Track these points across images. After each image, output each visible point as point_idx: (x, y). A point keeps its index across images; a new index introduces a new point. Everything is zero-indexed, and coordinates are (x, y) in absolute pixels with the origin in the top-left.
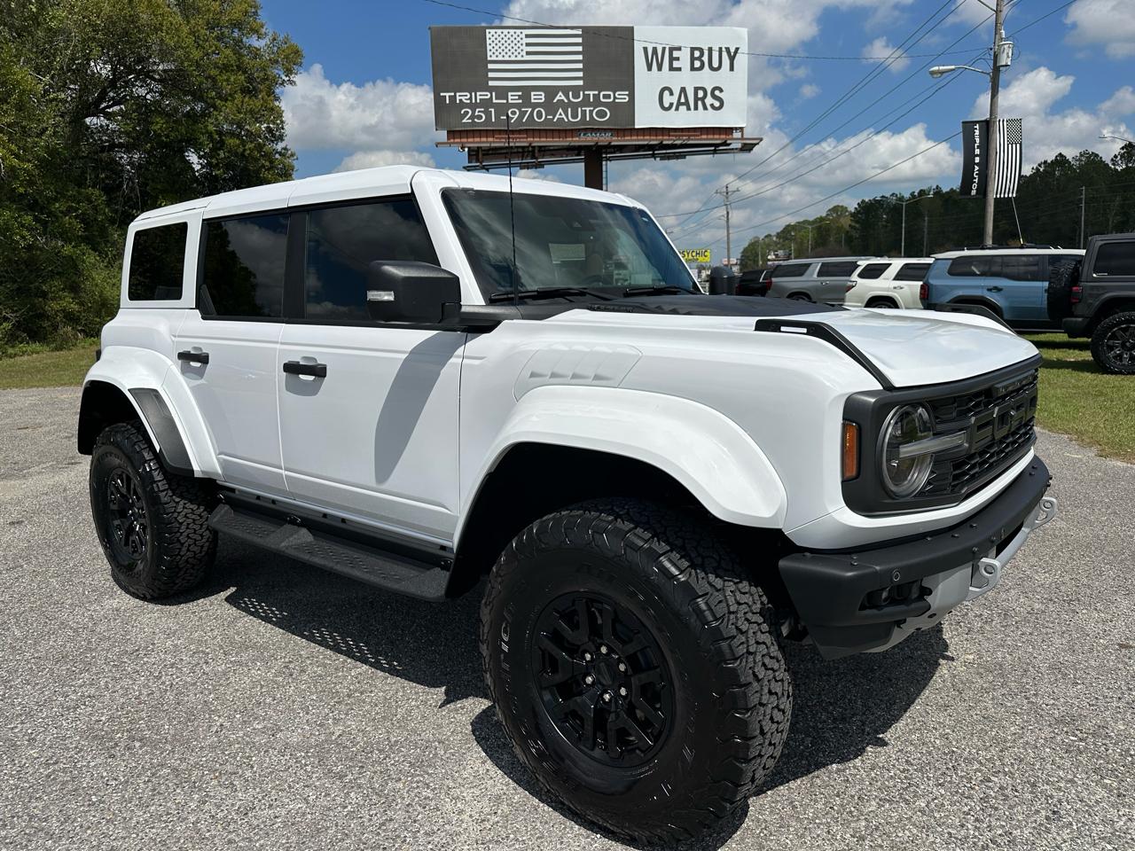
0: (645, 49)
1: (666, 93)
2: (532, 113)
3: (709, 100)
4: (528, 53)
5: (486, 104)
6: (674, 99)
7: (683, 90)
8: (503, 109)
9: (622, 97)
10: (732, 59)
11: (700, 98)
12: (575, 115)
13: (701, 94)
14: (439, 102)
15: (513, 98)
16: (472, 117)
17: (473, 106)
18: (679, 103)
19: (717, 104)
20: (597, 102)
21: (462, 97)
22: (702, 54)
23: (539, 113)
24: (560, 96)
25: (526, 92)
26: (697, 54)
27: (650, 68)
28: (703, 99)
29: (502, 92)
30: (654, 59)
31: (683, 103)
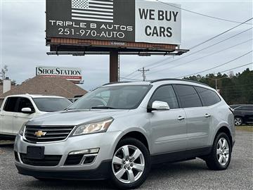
0: (140, 10)
1: (148, 28)
2: (90, 33)
3: (166, 33)
4: (90, 7)
5: (70, 27)
6: (152, 31)
7: (155, 28)
8: (77, 30)
9: (130, 28)
10: (175, 16)
11: (162, 31)
12: (109, 35)
13: (162, 30)
14: (48, 24)
15: (82, 25)
16: (64, 32)
17: (64, 27)
18: (154, 33)
19: (169, 34)
20: (119, 30)
21: (59, 23)
22: (163, 13)
23: (94, 33)
24: (103, 26)
25: (88, 23)
26: (161, 13)
27: (141, 18)
28: (163, 32)
29: (78, 22)
30: (143, 14)
31: (155, 33)
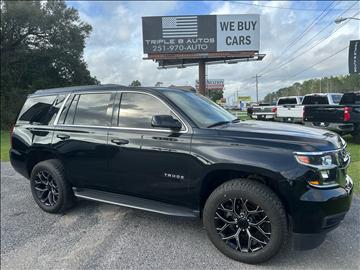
0: (221, 23)
1: (229, 39)
3: (245, 41)
4: (177, 25)
5: (162, 44)
6: (232, 41)
7: (235, 37)
8: (168, 46)
9: (212, 40)
10: (254, 26)
11: (242, 40)
12: (194, 48)
14: (145, 43)
15: (172, 42)
16: (157, 49)
17: (157, 45)
19: (248, 42)
20: (202, 43)
21: (153, 42)
23: (181, 47)
24: (189, 41)
25: (176, 39)
26: (240, 24)
27: (222, 30)
30: (224, 27)
31: (235, 42)
